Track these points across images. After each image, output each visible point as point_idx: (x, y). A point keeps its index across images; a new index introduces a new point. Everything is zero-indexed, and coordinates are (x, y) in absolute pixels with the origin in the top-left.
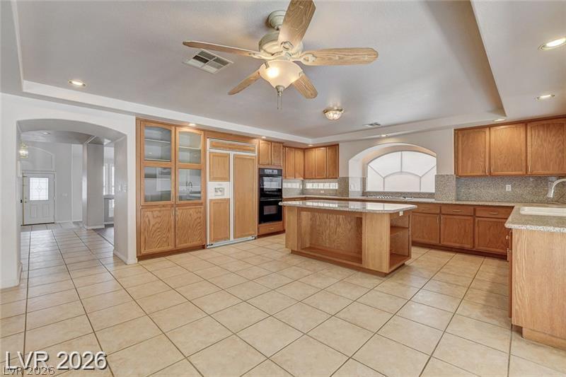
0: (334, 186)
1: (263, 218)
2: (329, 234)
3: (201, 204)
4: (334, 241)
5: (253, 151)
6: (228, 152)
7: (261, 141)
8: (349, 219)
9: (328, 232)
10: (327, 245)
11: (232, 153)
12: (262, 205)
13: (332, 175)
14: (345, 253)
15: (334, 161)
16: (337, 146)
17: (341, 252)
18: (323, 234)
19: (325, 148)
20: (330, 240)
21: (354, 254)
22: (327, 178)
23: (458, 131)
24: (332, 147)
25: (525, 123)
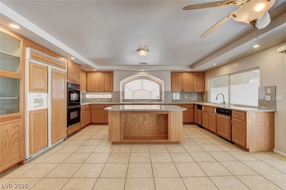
1: (70, 122)
2: (138, 126)
3: (20, 117)
4: (142, 130)
5: (64, 68)
6: (46, 65)
7: (69, 61)
8: (152, 116)
9: (137, 125)
10: (137, 133)
11: (50, 67)
12: (69, 111)
13: (108, 90)
14: (150, 136)
15: (110, 81)
16: (112, 73)
17: (147, 136)
18: (134, 127)
19: (104, 73)
20: (139, 130)
21: (156, 135)
22: (105, 91)
23: (172, 73)
24: (108, 73)
25: (193, 73)
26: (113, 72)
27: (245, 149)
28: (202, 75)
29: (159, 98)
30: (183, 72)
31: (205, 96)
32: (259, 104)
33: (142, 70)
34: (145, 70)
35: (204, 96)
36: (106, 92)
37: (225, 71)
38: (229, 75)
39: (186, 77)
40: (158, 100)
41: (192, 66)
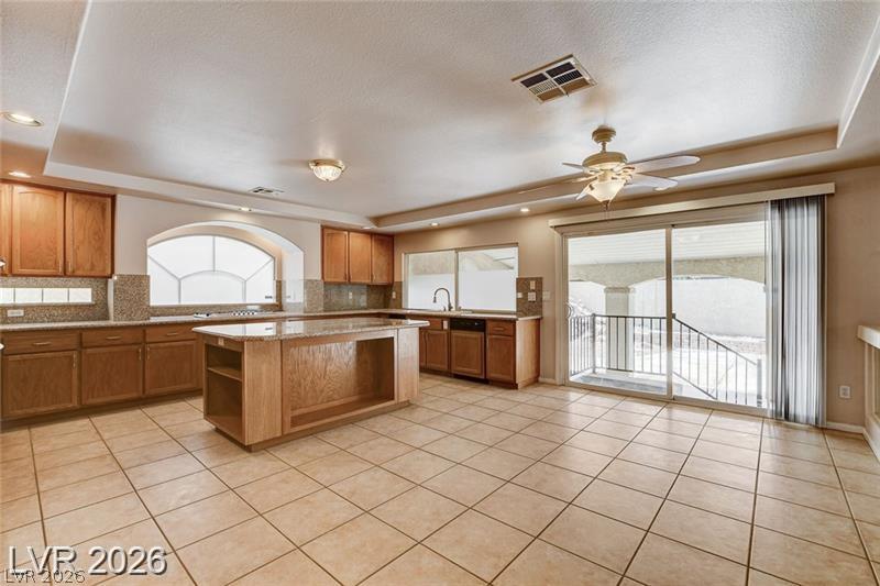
0: (83, 295)
2: (312, 382)
4: (322, 391)
9: (309, 379)
10: (311, 402)
13: (88, 266)
14: (342, 401)
15: (96, 234)
16: (109, 200)
17: (336, 403)
18: (300, 385)
19: (61, 195)
20: (315, 391)
21: (355, 398)
22: (64, 274)
23: (324, 228)
24: (88, 197)
25: (371, 234)
26: (113, 198)
27: (511, 385)
28: (388, 242)
29: (272, 301)
30: (350, 231)
31: (394, 294)
32: (518, 306)
33: (245, 209)
34: (254, 210)
35: (391, 295)
36: (73, 276)
37: (451, 240)
38: (457, 250)
39: (358, 243)
40: (273, 305)
41: (377, 220)
